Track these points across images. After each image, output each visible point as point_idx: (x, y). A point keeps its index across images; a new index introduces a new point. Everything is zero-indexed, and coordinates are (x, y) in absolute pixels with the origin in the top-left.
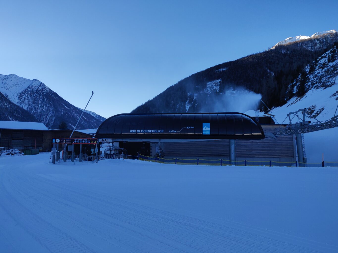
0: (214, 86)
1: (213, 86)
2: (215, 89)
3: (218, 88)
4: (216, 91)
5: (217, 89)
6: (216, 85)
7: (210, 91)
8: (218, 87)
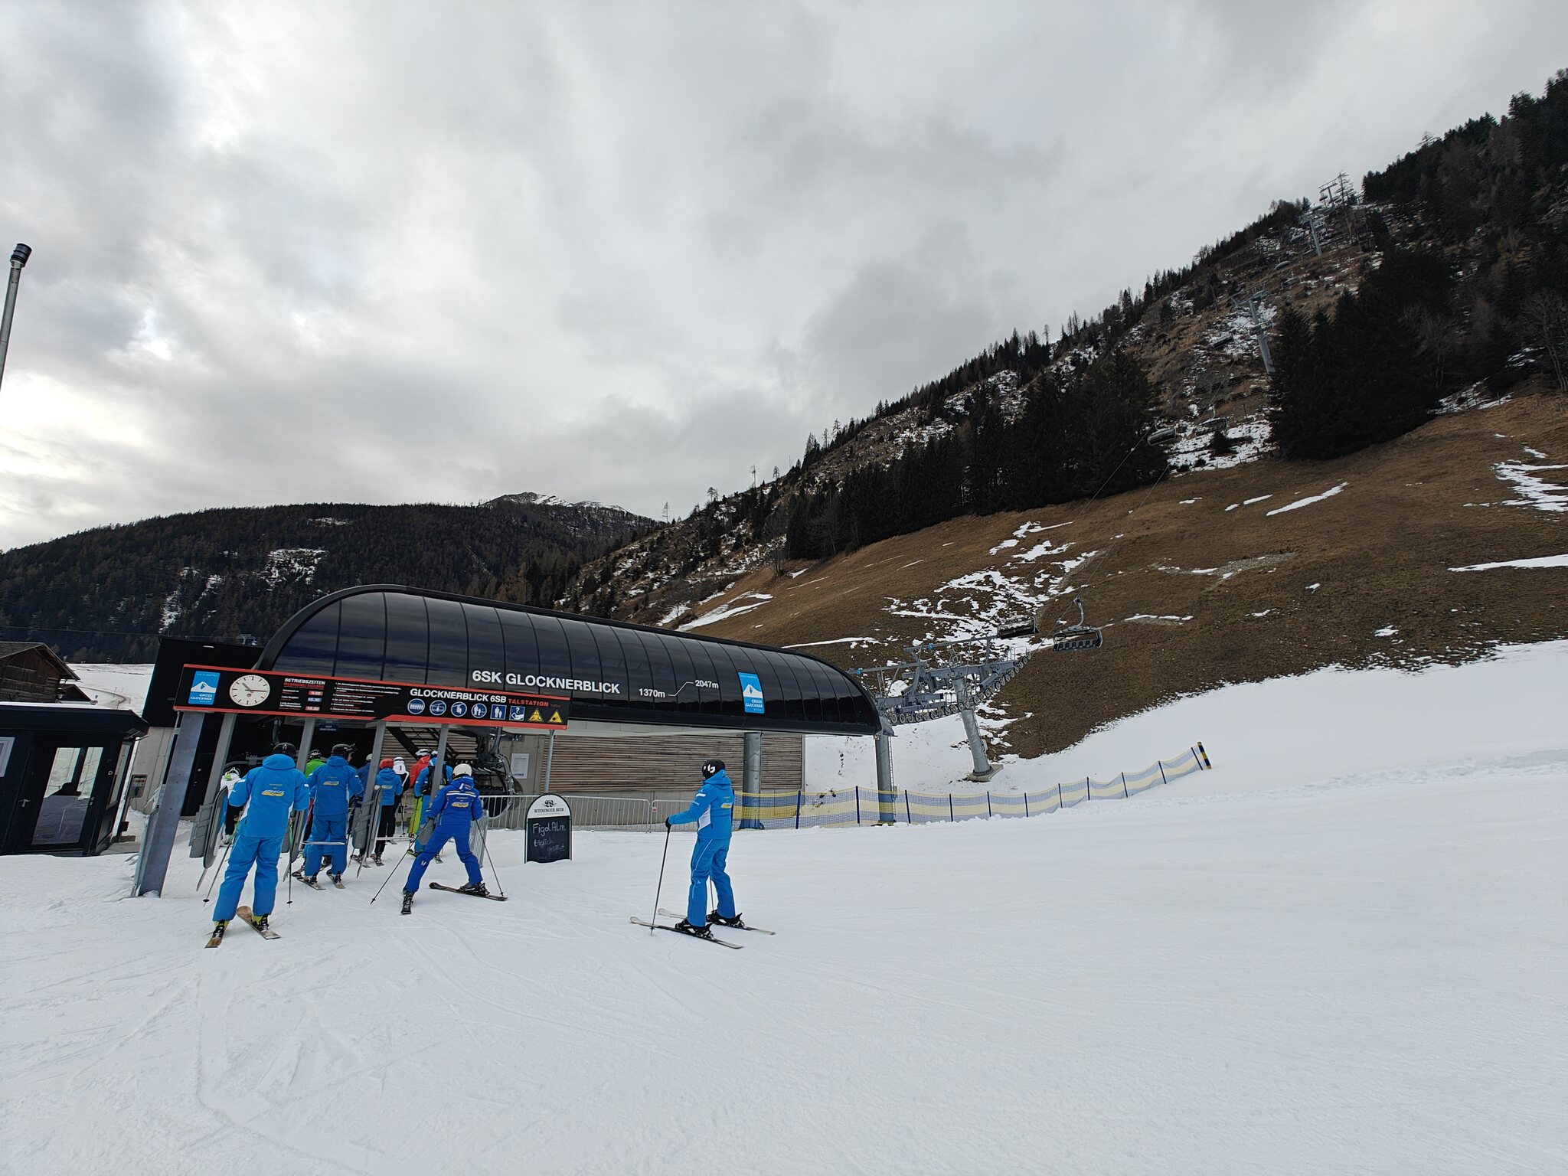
0: (296, 565)
1: (292, 562)
2: (299, 573)
3: (309, 572)
4: (302, 581)
5: (306, 575)
6: (306, 562)
7: (277, 575)
8: (311, 569)
